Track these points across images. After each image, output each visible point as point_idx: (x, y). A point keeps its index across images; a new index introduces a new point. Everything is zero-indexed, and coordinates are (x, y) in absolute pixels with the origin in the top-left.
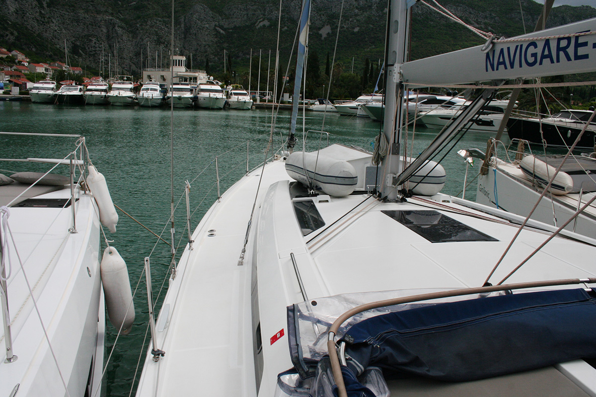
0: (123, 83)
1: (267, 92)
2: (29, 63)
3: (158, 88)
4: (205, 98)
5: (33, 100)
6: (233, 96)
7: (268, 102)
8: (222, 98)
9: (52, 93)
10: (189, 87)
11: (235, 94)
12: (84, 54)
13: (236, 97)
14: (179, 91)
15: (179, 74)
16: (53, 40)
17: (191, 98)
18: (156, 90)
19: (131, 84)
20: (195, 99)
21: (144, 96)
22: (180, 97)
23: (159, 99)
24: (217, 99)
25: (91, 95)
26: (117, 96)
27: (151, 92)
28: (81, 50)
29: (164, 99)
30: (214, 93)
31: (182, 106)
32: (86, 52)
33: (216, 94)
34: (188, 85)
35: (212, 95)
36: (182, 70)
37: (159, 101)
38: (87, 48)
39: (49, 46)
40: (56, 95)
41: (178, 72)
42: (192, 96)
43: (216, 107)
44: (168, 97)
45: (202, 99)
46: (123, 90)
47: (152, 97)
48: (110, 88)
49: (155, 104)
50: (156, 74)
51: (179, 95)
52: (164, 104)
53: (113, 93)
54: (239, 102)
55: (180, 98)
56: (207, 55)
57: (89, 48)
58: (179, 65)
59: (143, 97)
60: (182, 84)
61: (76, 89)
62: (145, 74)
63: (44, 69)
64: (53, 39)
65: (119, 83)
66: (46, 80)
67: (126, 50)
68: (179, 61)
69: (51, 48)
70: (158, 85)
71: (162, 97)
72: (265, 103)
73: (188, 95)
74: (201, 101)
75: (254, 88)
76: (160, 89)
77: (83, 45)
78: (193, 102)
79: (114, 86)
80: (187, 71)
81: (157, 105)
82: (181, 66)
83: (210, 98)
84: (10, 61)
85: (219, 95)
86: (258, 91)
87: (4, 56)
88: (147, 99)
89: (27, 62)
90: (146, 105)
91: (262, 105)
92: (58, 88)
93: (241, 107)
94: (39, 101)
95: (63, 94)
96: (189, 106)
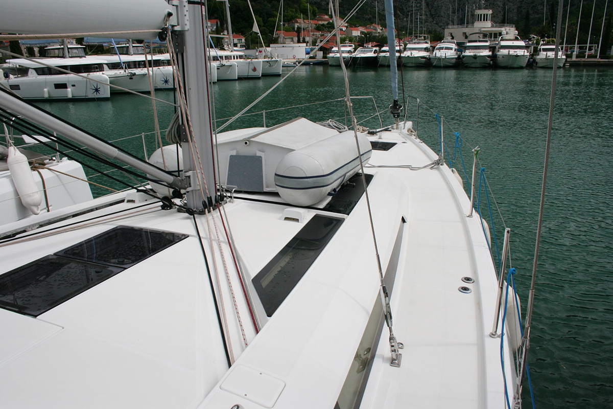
0: (418, 43)
1: (588, 45)
2: (347, 27)
3: (454, 46)
4: (504, 56)
5: (330, 63)
6: (542, 52)
7: (587, 57)
8: (524, 55)
9: (347, 56)
10: (487, 44)
11: (545, 50)
12: (401, 15)
13: (545, 53)
14: (476, 49)
15: (482, 29)
16: (373, 4)
17: (489, 56)
18: (451, 49)
19: (426, 43)
20: (494, 57)
21: (437, 55)
22: (475, 55)
23: (453, 58)
24: (517, 56)
25: (385, 56)
26: (408, 56)
27: (447, 51)
28: (399, 11)
29: (459, 58)
30: (514, 50)
31: (478, 65)
32: (404, 12)
33: (516, 50)
34: (486, 41)
35: (512, 52)
36: (487, 25)
37: (454, 61)
38: (405, 9)
39: (369, 9)
40: (351, 57)
41: (481, 28)
42: (490, 53)
43: (515, 66)
44: (463, 56)
45: (501, 57)
46: (417, 50)
47: (445, 56)
48: (405, 49)
49: (448, 64)
50: (458, 31)
51: (474, 54)
52: (460, 64)
53: (407, 54)
54: (548, 59)
55: (475, 57)
56: (534, 6)
57: (406, 8)
58: (484, 20)
59: (435, 56)
60: (480, 41)
61: (371, 51)
62: (447, 32)
63: (359, 32)
64: (373, 2)
65: (415, 43)
66: (346, 43)
67: (443, 8)
68: (484, 15)
69: (370, 11)
70: (454, 43)
71: (456, 57)
72: (583, 60)
73: (487, 53)
74: (500, 59)
75: (571, 41)
76: (456, 48)
77: (401, 6)
78: (491, 61)
79: (409, 46)
80: (492, 26)
81: (451, 65)
82: (487, 20)
83: (509, 56)
84: (330, 27)
85: (520, 52)
86: (576, 45)
87: (326, 23)
88: (439, 59)
89: (345, 26)
90: (439, 65)
91: (579, 61)
92: (355, 49)
93: (548, 66)
94: (335, 64)
95: (357, 56)
96: (487, 65)
